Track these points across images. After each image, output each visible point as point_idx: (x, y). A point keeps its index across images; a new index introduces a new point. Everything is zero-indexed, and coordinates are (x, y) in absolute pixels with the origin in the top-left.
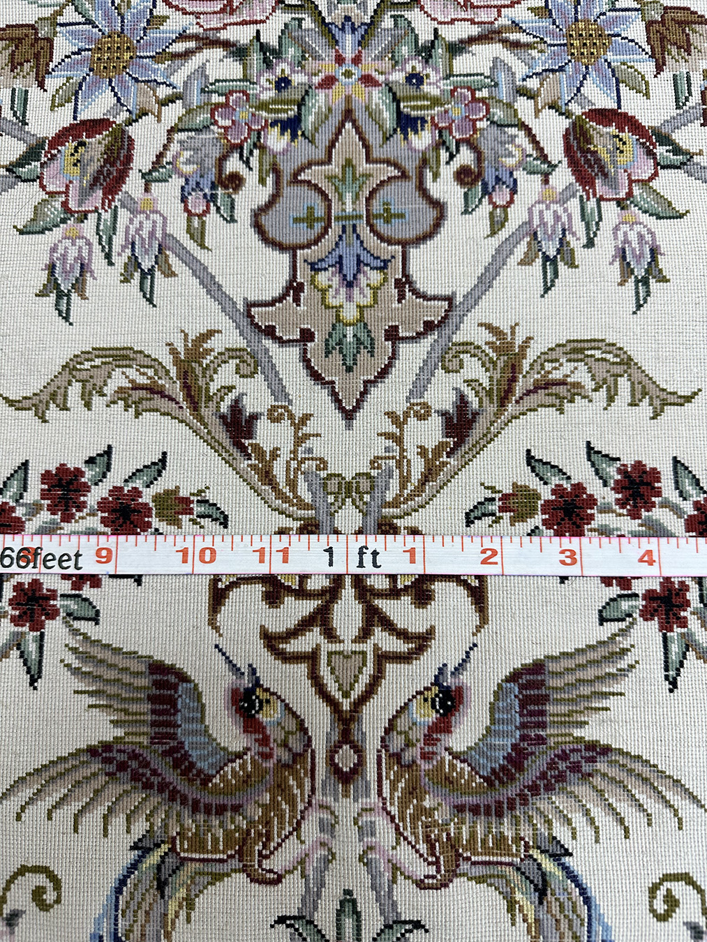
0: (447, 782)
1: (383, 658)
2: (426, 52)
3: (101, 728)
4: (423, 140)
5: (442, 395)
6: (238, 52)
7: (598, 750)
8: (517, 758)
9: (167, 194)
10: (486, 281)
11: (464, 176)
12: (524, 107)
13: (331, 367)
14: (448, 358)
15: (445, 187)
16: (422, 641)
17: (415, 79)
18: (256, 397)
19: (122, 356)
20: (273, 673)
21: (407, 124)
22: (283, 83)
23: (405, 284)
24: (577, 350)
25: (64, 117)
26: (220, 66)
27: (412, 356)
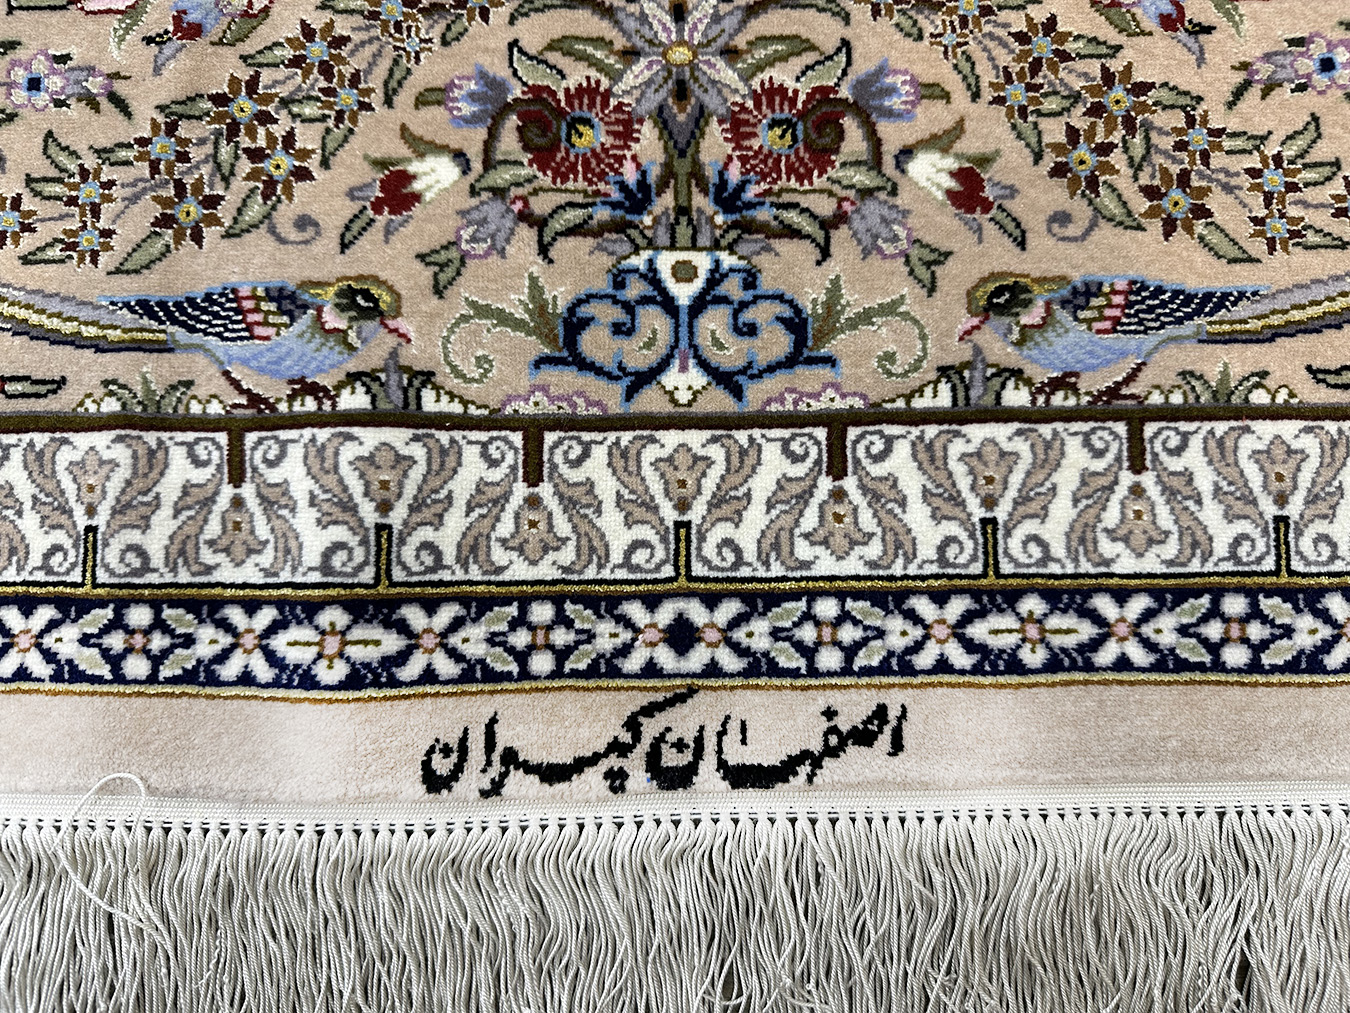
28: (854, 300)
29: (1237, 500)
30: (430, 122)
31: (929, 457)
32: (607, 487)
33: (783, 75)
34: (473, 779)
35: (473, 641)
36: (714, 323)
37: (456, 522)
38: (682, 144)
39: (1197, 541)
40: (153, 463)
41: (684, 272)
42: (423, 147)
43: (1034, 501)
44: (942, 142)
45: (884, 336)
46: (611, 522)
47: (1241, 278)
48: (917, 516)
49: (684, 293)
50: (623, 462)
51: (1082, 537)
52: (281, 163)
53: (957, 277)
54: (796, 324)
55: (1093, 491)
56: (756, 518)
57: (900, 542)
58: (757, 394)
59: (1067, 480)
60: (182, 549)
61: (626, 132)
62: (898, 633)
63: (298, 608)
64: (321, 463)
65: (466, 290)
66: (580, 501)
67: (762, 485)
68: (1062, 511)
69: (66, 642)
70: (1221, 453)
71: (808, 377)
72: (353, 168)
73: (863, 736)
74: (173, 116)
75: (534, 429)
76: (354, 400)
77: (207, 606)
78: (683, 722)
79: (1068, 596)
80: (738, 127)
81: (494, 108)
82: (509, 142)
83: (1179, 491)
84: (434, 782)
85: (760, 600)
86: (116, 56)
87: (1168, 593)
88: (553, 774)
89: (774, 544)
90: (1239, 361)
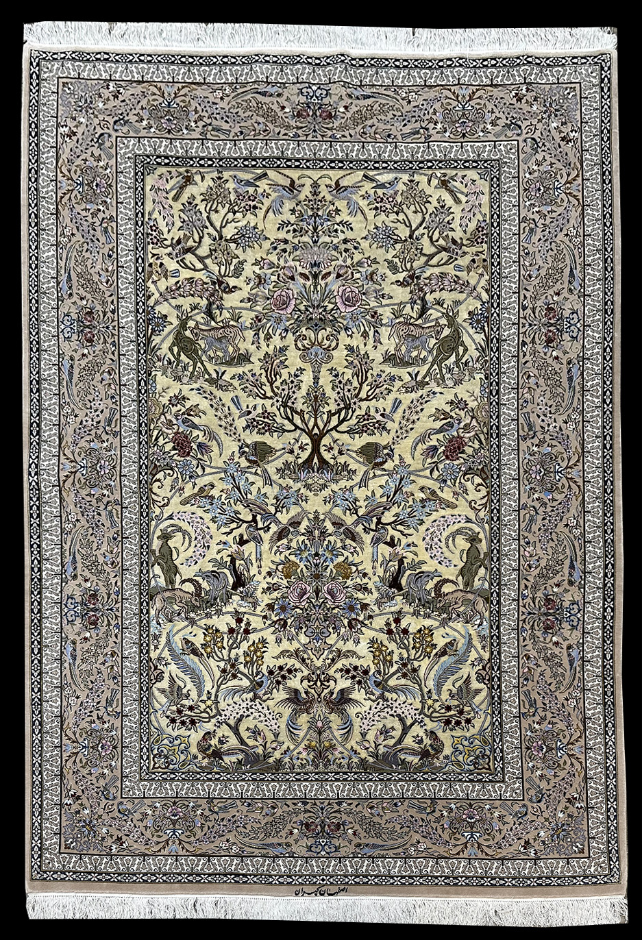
0: (332, 702)
1: (323, 689)
2: (328, 609)
3: (288, 696)
4: (328, 623)
5: (330, 657)
6: (302, 609)
7: (351, 699)
8: (340, 700)
9: (293, 629)
10: (336, 643)
11: (333, 628)
12: (342, 618)
13: (316, 653)
14: (331, 652)
15: (331, 630)
16: (329, 686)
17: (327, 614)
18: (306, 656)
19: (288, 651)
20: (309, 690)
21: (325, 621)
22: (308, 614)
23: (325, 642)
24: (348, 651)
25: (277, 618)
26: (299, 611)
27: (326, 652)
28: (342, 845)
29: (384, 867)
30: (294, 825)
31: (350, 862)
32: (315, 864)
33: (334, 821)
34: (300, 894)
35: (300, 880)
36: (326, 847)
37: (298, 868)
38: (323, 828)
39: (380, 871)
40: (265, 861)
41: (323, 842)
42: (294, 828)
43: (362, 866)
44: (352, 828)
45: (345, 849)
46: (315, 868)
47: (386, 843)
48: (349, 868)
49: (323, 844)
50: (316, 862)
51: (367, 870)
52: (278, 830)
53: (353, 843)
54: (336, 847)
55: (368, 866)
56: (331, 868)
57: (347, 871)
58: (331, 855)
59: (365, 864)
60: (268, 870)
61: (317, 827)
62: (347, 880)
63: (281, 876)
64: (283, 861)
65: (299, 843)
66: (312, 866)
67: (332, 864)
68: (365, 868)
69: (255, 879)
70: (382, 862)
71: (337, 853)
72: (286, 830)
73: (343, 890)
74: (266, 824)
75: (307, 858)
76: (287, 855)
77: (271, 876)
78: (323, 889)
79: (366, 876)
80: (329, 826)
81: (302, 823)
82: (304, 828)
83: (378, 866)
84: (296, 894)
85: (331, 877)
86: (259, 817)
87: (376, 877)
88: (309, 894)
89: (333, 871)
90: (385, 852)
